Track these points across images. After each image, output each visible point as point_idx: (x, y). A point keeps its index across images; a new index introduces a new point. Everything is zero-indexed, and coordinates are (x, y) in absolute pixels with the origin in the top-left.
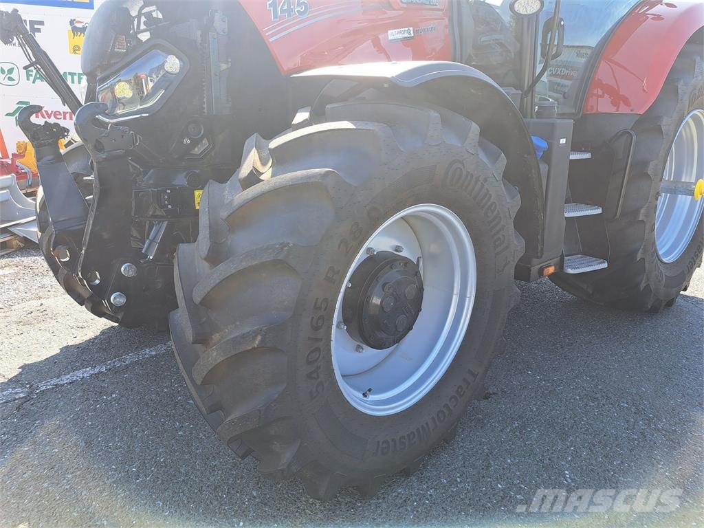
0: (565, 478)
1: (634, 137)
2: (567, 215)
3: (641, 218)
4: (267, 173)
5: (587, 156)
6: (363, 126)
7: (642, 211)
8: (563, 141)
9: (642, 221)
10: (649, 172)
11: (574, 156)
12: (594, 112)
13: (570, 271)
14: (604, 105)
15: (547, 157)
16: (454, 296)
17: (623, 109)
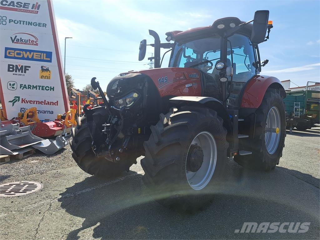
0: (246, 210)
1: (256, 115)
2: (239, 137)
3: (260, 139)
4: (170, 123)
5: (243, 120)
6: (193, 112)
7: (261, 136)
8: (236, 116)
9: (261, 140)
10: (261, 125)
11: (239, 120)
12: (244, 107)
13: (241, 155)
14: (246, 105)
15: (232, 120)
16: (211, 159)
17: (252, 107)
